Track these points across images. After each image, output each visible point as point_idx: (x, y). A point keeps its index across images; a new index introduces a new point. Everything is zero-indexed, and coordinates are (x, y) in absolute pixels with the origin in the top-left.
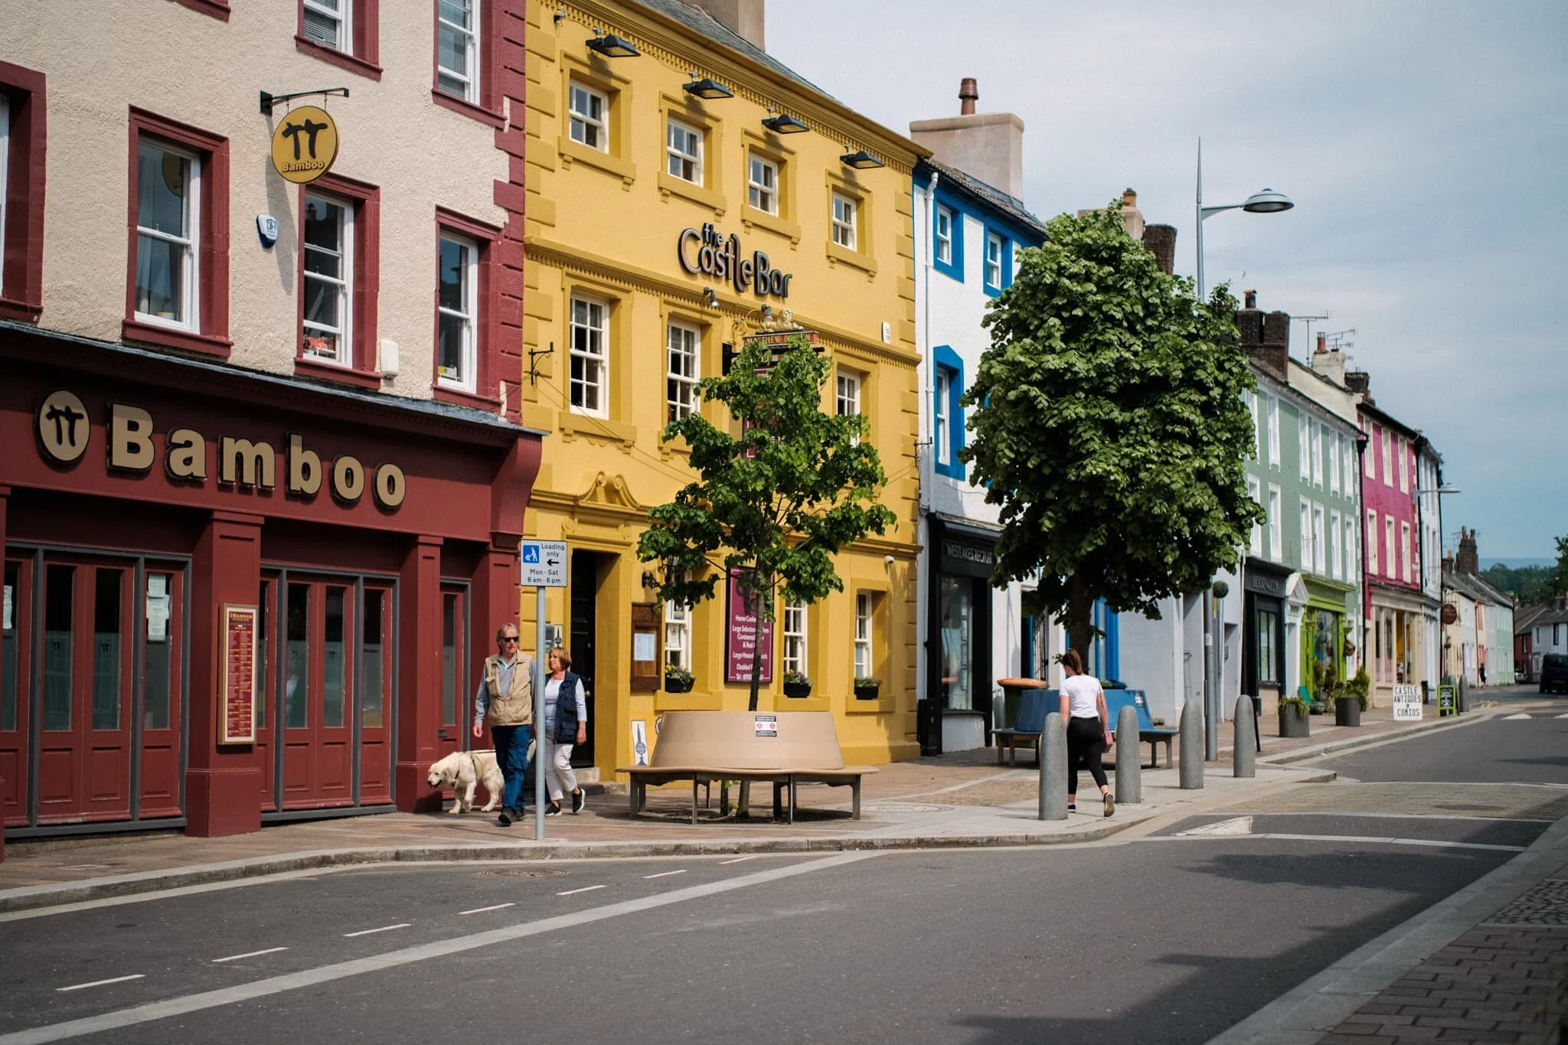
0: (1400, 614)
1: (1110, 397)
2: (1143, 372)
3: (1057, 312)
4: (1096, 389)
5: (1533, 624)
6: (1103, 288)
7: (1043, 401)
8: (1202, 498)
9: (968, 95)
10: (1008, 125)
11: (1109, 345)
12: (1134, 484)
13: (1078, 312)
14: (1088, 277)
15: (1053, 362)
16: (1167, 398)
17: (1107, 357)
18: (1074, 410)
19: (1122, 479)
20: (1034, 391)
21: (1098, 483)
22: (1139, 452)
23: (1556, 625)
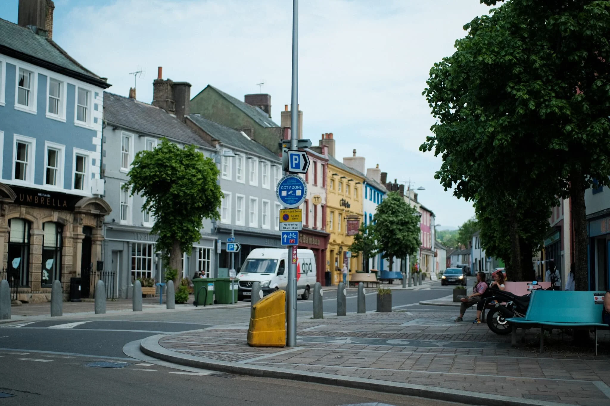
0: (427, 255)
1: (400, 224)
2: (405, 221)
3: (390, 210)
4: (398, 224)
5: (451, 254)
6: (398, 206)
7: (389, 225)
8: (415, 242)
9: (354, 152)
10: (362, 159)
11: (399, 216)
12: (404, 239)
13: (394, 210)
14: (394, 204)
15: (391, 219)
16: (409, 225)
17: (399, 218)
18: (395, 227)
19: (402, 238)
20: (388, 224)
21: (398, 239)
22: (404, 234)
23: (458, 255)
